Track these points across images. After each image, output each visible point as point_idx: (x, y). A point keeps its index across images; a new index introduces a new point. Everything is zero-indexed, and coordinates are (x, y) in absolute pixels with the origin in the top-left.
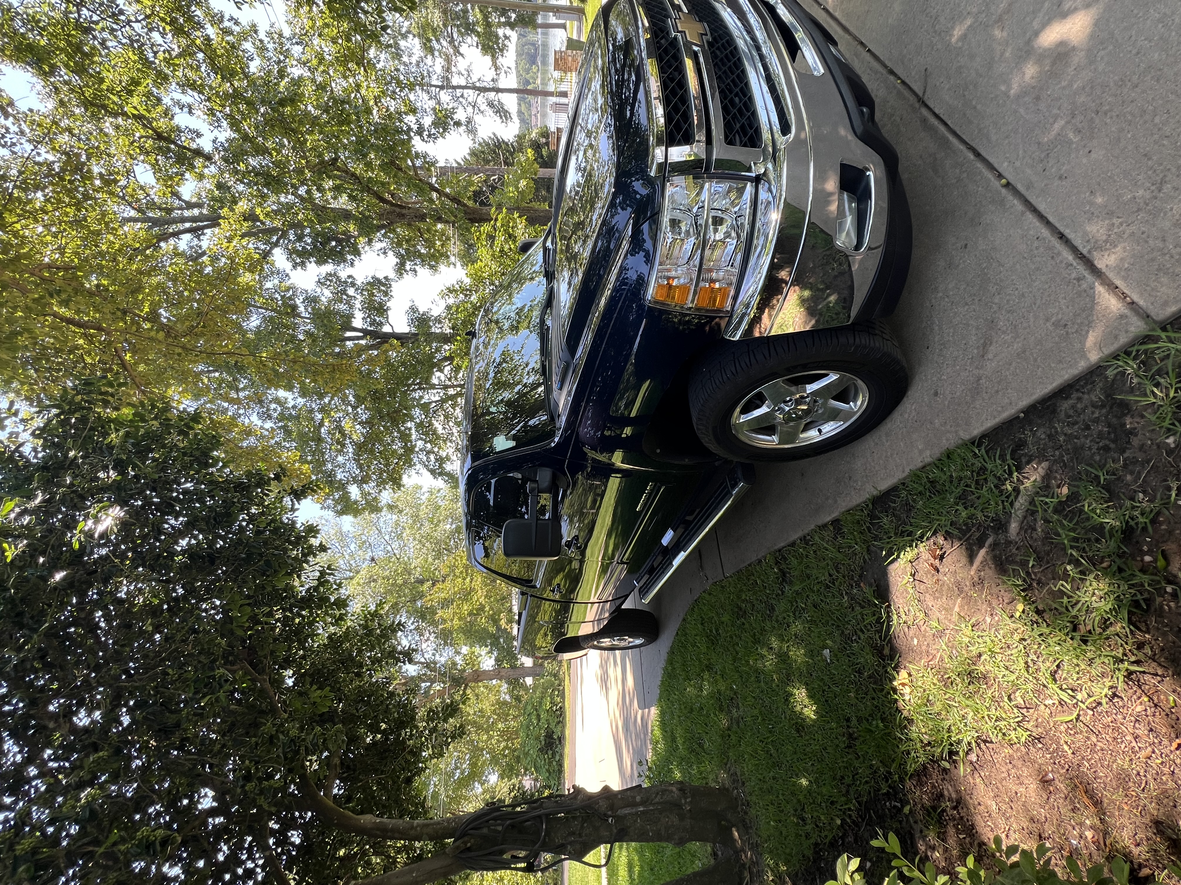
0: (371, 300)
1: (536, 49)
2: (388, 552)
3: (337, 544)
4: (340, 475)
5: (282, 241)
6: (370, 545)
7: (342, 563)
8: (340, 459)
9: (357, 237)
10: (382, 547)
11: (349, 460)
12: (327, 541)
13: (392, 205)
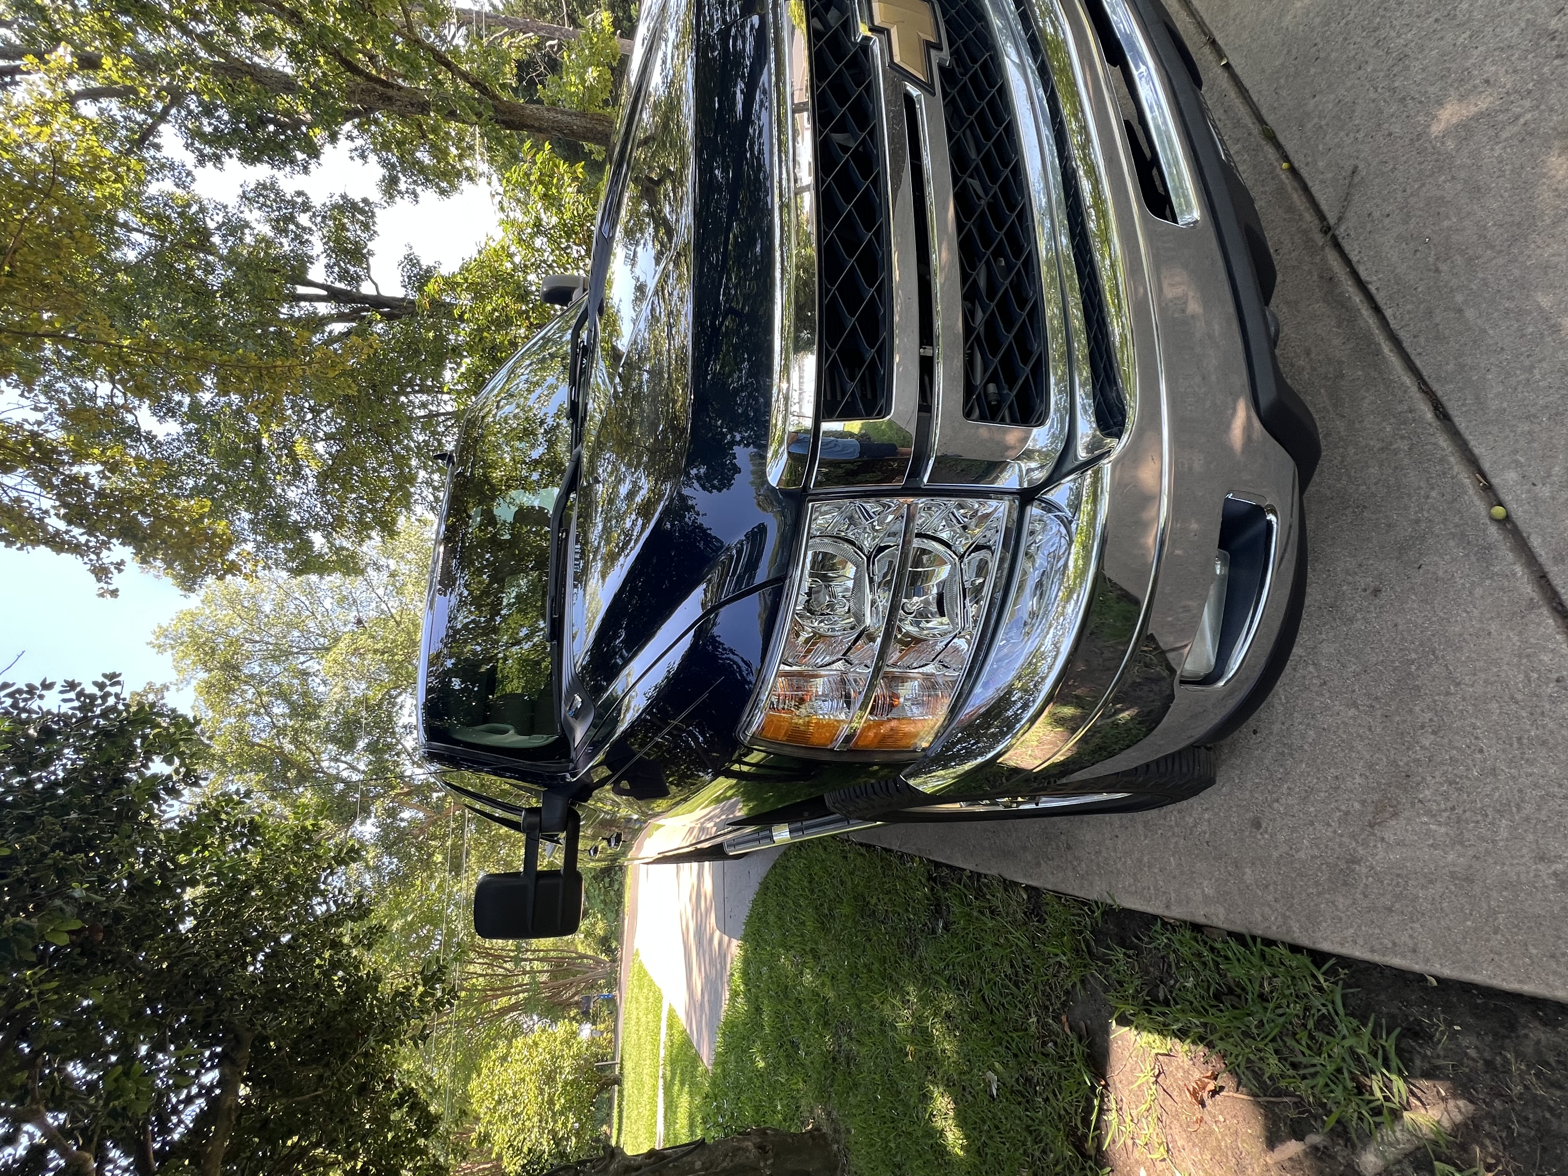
0: (339, 237)
2: (383, 612)
3: (303, 599)
4: (294, 516)
5: (173, 111)
6: (355, 601)
7: (311, 624)
8: (293, 494)
9: (310, 126)
10: (374, 605)
11: (307, 494)
12: (287, 594)
13: (369, 77)
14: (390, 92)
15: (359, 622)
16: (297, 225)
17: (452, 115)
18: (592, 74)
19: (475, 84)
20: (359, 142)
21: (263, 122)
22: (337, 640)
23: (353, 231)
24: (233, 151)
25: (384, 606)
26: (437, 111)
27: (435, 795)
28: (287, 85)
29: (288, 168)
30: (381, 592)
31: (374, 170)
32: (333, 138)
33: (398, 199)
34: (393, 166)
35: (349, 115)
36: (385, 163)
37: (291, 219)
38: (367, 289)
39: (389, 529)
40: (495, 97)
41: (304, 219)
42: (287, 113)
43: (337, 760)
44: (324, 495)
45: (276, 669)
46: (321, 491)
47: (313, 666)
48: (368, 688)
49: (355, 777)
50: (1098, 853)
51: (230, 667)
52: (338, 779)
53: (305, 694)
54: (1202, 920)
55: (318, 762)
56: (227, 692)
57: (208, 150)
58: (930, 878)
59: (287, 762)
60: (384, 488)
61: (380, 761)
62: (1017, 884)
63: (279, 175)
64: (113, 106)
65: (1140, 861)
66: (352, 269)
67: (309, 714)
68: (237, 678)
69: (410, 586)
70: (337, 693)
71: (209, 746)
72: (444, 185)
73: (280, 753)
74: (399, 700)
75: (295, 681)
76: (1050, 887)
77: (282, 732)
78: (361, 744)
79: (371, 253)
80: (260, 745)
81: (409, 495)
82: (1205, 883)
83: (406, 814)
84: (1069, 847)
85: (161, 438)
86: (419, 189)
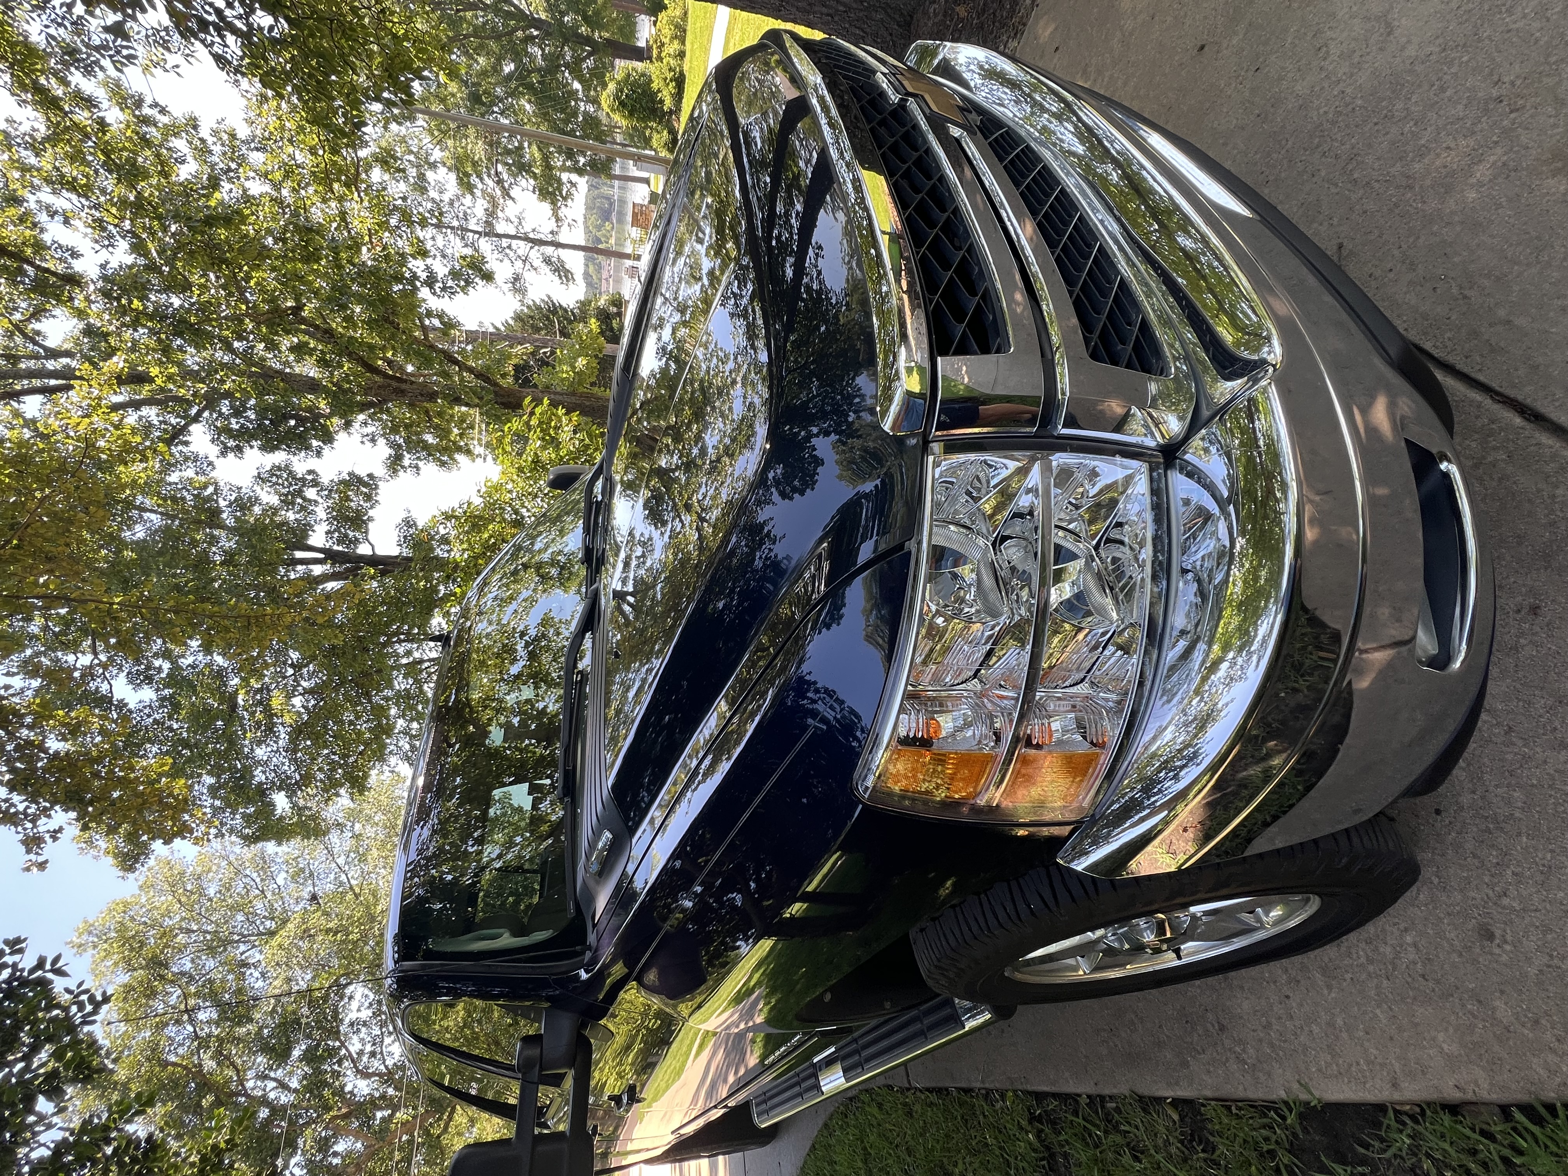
0: (342, 507)
1: (611, 204)
2: (341, 884)
3: (255, 875)
4: (259, 776)
5: (206, 414)
6: (311, 874)
7: (259, 905)
8: (261, 752)
9: (329, 417)
10: (332, 876)
11: (278, 751)
12: (238, 872)
13: (386, 376)
14: (404, 386)
15: (314, 898)
16: (304, 499)
17: (458, 401)
18: (581, 362)
19: (479, 376)
20: (370, 429)
21: (286, 417)
22: (285, 922)
23: (356, 501)
24: (254, 443)
25: (343, 877)
26: (443, 398)
27: (379, 1115)
28: (313, 386)
29: (303, 454)
30: (341, 861)
31: (383, 450)
32: (348, 425)
33: (401, 473)
34: (400, 446)
35: (363, 407)
36: (393, 445)
37: (300, 493)
38: (363, 550)
39: (358, 784)
40: (496, 384)
41: (311, 493)
42: (309, 409)
43: (264, 1077)
44: (295, 751)
45: (211, 964)
46: (292, 749)
47: (255, 956)
48: (313, 979)
49: (285, 1098)
50: (1268, 1026)
51: (157, 964)
52: (264, 1101)
53: (240, 991)
54: (1456, 1096)
55: (241, 1082)
56: (148, 997)
57: (231, 443)
58: (1033, 1119)
59: (205, 1084)
60: (358, 741)
61: (318, 1072)
62: (1159, 1100)
63: (294, 459)
64: (151, 413)
65: (1331, 1024)
66: (351, 534)
67: (241, 1017)
68: (162, 977)
69: (374, 850)
70: (278, 986)
71: (112, 1072)
72: (445, 458)
73: (198, 1073)
74: (348, 991)
75: (230, 977)
76: (1208, 1093)
77: (203, 1043)
78: (296, 1053)
79: (370, 519)
80: (174, 1064)
81: (384, 746)
82: (1441, 1036)
83: (340, 1147)
84: (1222, 1028)
85: (131, 706)
86: (421, 464)
